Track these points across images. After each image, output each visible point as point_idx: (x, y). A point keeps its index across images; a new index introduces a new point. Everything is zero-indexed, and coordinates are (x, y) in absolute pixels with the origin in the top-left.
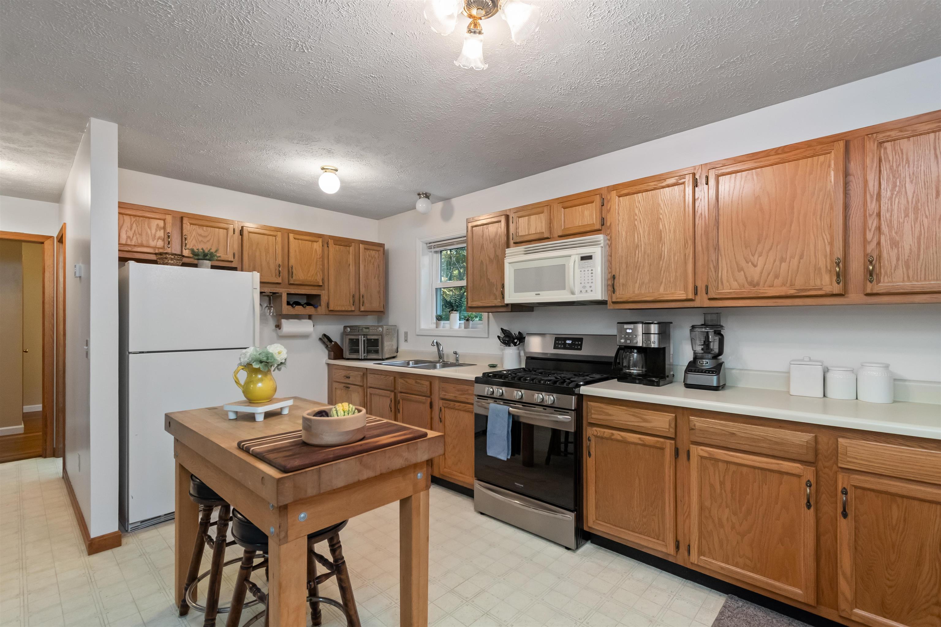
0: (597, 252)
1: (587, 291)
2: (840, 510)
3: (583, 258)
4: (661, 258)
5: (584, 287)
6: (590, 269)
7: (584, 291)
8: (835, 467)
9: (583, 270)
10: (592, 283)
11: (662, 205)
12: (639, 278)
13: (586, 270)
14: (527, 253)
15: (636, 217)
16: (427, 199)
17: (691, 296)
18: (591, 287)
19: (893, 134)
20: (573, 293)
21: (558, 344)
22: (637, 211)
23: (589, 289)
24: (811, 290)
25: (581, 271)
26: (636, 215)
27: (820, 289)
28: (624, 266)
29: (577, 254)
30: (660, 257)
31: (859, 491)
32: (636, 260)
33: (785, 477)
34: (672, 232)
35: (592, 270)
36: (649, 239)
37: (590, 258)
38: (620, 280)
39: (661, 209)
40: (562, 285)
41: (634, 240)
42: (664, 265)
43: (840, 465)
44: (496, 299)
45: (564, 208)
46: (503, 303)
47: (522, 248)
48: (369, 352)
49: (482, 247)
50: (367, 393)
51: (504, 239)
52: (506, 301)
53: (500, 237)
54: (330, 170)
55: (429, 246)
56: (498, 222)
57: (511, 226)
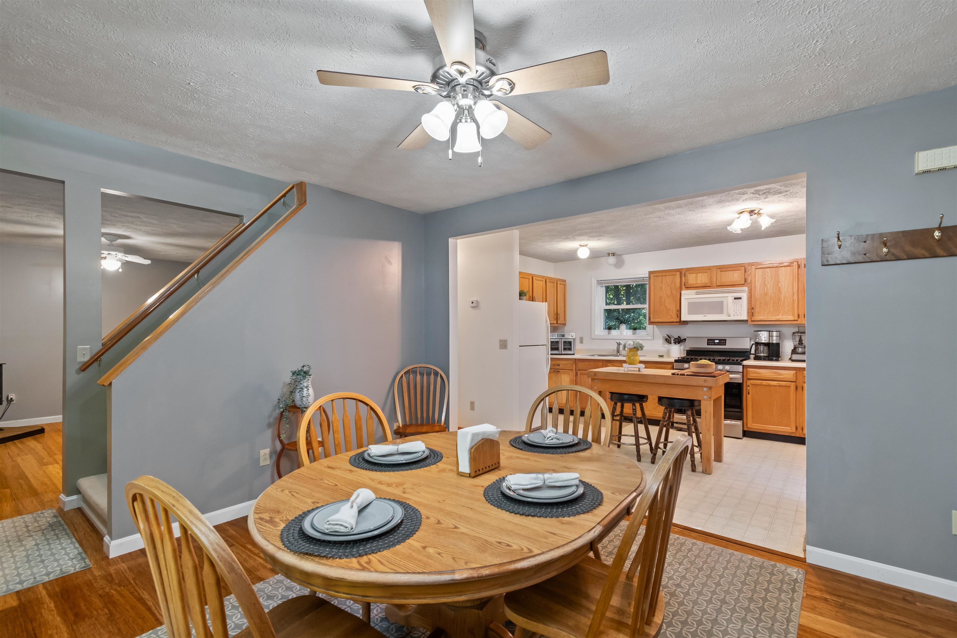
0: (745, 296)
1: (738, 315)
3: (735, 299)
5: (736, 313)
9: (735, 304)
11: (780, 275)
12: (767, 309)
13: (738, 304)
14: (697, 294)
16: (612, 257)
17: (796, 319)
18: (740, 313)
20: (729, 316)
21: (710, 342)
22: (766, 277)
26: (766, 279)
28: (758, 303)
29: (732, 296)
30: (779, 300)
32: (766, 301)
34: (786, 288)
35: (741, 305)
36: (773, 291)
37: (740, 298)
38: (756, 311)
39: (780, 277)
40: (722, 312)
41: (764, 290)
42: (782, 303)
44: (672, 318)
45: (721, 271)
46: (678, 320)
47: (694, 291)
48: (565, 349)
49: (661, 288)
50: (577, 374)
51: (678, 285)
52: (682, 320)
53: (675, 283)
54: (584, 246)
55: (600, 282)
56: (673, 275)
57: (683, 278)
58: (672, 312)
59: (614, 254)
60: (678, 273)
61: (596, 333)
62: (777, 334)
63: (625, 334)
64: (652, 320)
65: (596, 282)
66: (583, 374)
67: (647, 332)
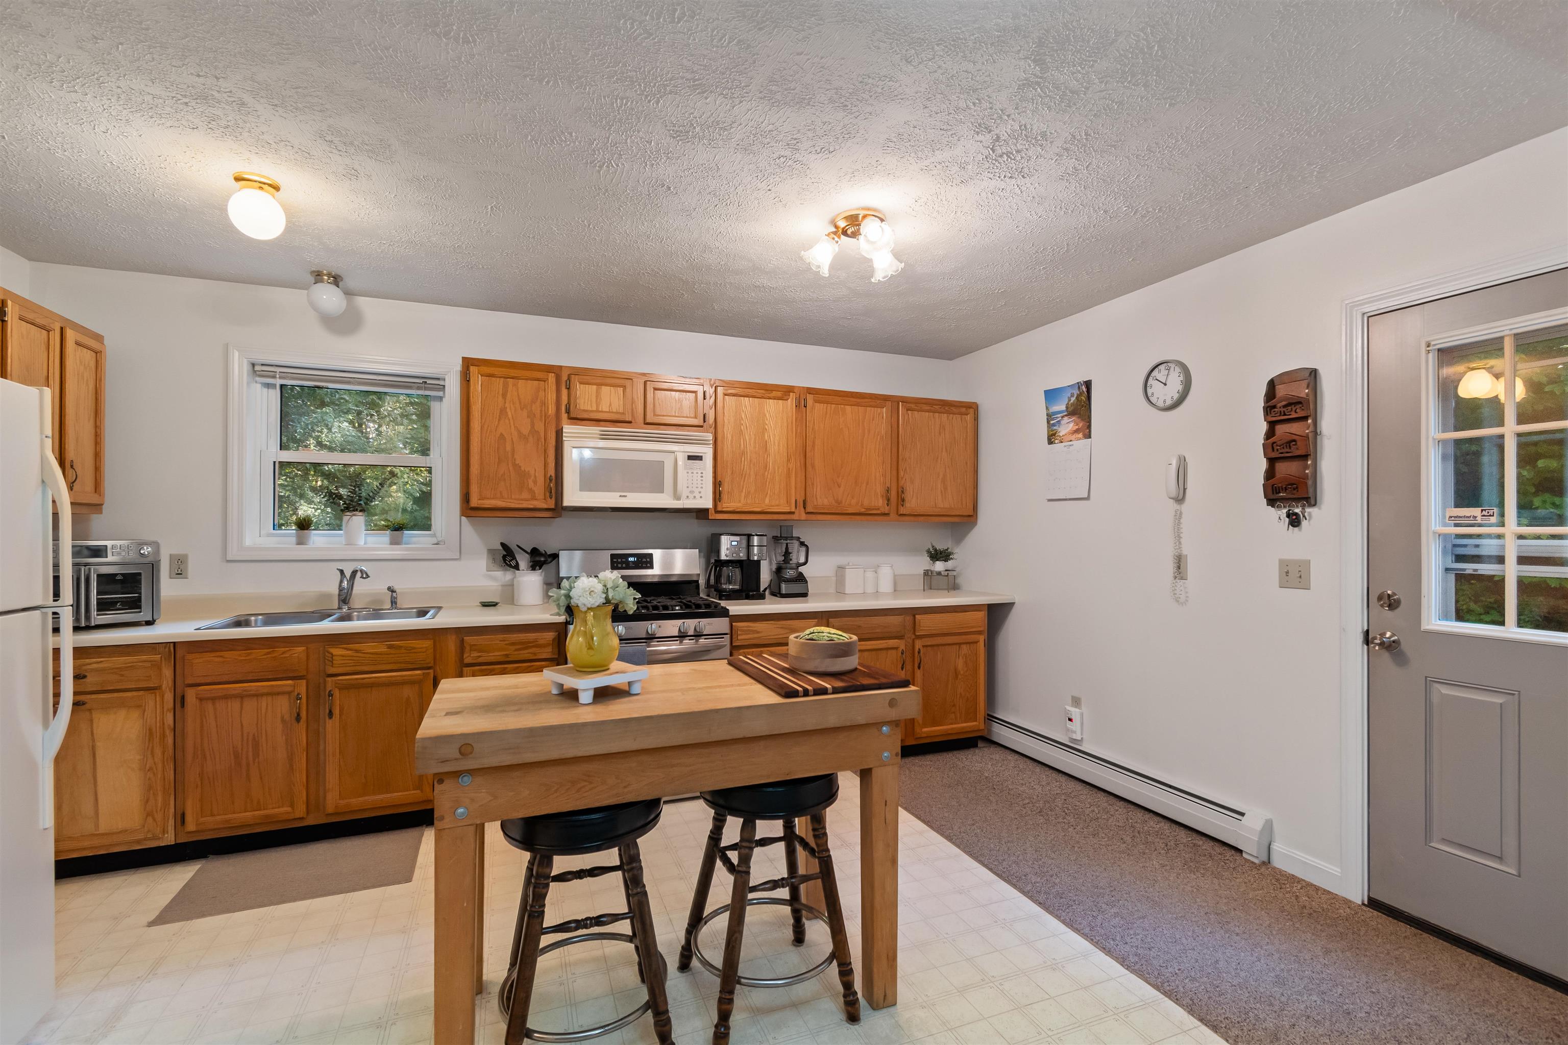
0: (707, 452)
1: (695, 497)
2: (916, 665)
3: (690, 458)
4: (766, 468)
5: (691, 492)
6: (700, 472)
7: (691, 496)
8: (913, 637)
9: (690, 472)
10: (702, 488)
11: (767, 415)
12: (745, 487)
13: (695, 472)
14: (605, 437)
15: (742, 422)
16: (334, 287)
17: (793, 510)
18: (700, 492)
19: (913, 406)
20: (677, 497)
21: (618, 563)
22: (743, 416)
23: (698, 496)
24: (873, 509)
25: (688, 473)
26: (742, 419)
27: (878, 509)
28: (729, 472)
29: (683, 452)
31: (925, 648)
32: (742, 468)
33: (890, 652)
34: (777, 444)
35: (702, 473)
36: (755, 447)
37: (699, 458)
38: (726, 488)
39: (767, 419)
40: (658, 488)
41: (740, 445)
42: (769, 476)
43: (917, 634)
44: (534, 498)
45: (655, 389)
46: (551, 504)
47: (595, 430)
48: (103, 606)
49: (503, 411)
50: (180, 701)
51: (552, 410)
52: (566, 503)
53: (543, 404)
54: (261, 185)
55: (258, 370)
56: (538, 380)
57: (564, 392)
58: (535, 482)
59: (336, 280)
60: (552, 378)
61: (248, 542)
62: (759, 541)
63: (361, 542)
64: (474, 502)
65: (246, 367)
66: (213, 699)
67: (434, 535)
